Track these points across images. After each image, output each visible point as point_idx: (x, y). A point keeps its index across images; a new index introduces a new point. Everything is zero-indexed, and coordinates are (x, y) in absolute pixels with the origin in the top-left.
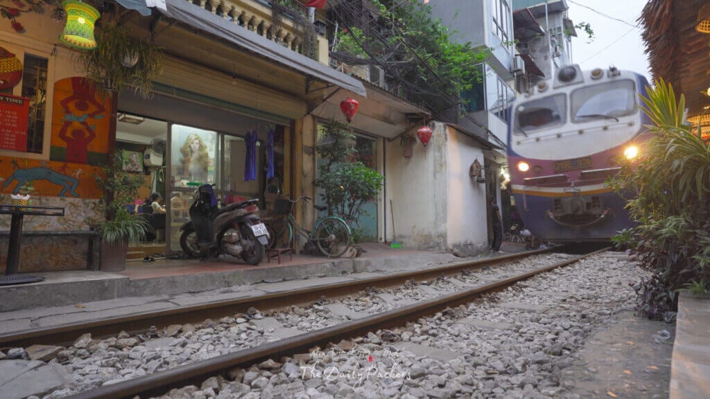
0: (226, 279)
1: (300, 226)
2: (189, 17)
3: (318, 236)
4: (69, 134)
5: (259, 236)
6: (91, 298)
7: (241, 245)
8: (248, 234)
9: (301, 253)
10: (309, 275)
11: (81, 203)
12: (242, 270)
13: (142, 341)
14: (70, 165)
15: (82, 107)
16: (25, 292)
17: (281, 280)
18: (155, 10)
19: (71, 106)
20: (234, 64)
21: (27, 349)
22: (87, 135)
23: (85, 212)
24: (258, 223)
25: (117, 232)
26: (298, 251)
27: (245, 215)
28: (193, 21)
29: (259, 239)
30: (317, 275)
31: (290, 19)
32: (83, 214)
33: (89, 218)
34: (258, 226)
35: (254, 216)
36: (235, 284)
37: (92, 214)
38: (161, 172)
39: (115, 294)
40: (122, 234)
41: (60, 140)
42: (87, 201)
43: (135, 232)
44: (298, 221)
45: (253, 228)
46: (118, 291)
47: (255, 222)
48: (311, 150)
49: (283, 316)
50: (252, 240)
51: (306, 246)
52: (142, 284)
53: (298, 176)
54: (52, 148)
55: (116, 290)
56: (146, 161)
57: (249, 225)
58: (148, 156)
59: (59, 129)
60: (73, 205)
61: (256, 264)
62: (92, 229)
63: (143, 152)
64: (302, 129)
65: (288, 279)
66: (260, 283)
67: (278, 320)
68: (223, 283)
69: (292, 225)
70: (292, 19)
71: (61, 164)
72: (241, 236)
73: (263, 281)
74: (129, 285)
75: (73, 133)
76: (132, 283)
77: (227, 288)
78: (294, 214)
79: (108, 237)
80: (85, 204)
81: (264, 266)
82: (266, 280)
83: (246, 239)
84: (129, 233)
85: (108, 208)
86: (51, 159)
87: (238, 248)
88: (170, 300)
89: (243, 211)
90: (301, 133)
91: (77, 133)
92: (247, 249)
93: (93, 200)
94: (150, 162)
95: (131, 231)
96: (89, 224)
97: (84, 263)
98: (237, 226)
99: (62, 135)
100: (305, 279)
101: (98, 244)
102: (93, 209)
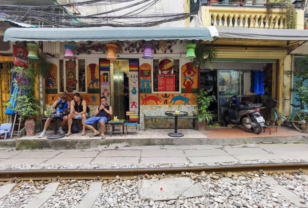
0: (245, 141)
1: (282, 113)
2: (228, 35)
3: (293, 120)
4: (186, 84)
5: (260, 123)
6: (197, 144)
7: (251, 125)
8: (254, 121)
9: (282, 125)
10: (288, 142)
11: (190, 107)
12: (252, 137)
13: (220, 177)
14: (187, 94)
15: (189, 73)
16: (180, 140)
17: (271, 143)
18: (214, 37)
19: (186, 73)
20: (246, 42)
21: (190, 173)
22: (191, 83)
23: (191, 109)
24: (260, 117)
25: (202, 118)
26: (279, 124)
27: (253, 112)
28: (229, 36)
29: (260, 124)
30: (293, 142)
31: (277, 7)
32: (191, 110)
33: (193, 112)
34: (259, 118)
35: (257, 113)
36: (248, 143)
37: (193, 110)
38: (212, 83)
39: (204, 143)
40: (204, 120)
41: (184, 86)
42: (192, 106)
43: (208, 118)
44: (280, 110)
45: (257, 119)
46: (205, 142)
47: (258, 116)
48: (289, 73)
49: (277, 177)
50: (256, 123)
51: (285, 122)
52: (213, 140)
53: (281, 87)
54: (182, 89)
55: (204, 142)
56: (207, 79)
57: (255, 117)
58: (207, 77)
59: (183, 82)
60: (188, 107)
61: (258, 134)
62: (194, 116)
63: (205, 75)
64: (283, 63)
65: (275, 142)
66: (260, 143)
67: (275, 179)
68: (243, 142)
69: (277, 113)
70: (279, 7)
71: (184, 94)
72: (251, 121)
73: (262, 143)
74: (208, 141)
75: (187, 83)
76: (209, 140)
77: (245, 145)
78: (278, 107)
79: (200, 120)
80: (191, 107)
81: (262, 135)
82: (263, 142)
83: (253, 122)
84: (207, 119)
85: (199, 110)
86: (182, 93)
87: (249, 126)
88: (223, 149)
89: (252, 111)
90: (283, 65)
91: (188, 83)
92: (254, 127)
93: (194, 105)
94: (208, 79)
95: (207, 118)
96: (193, 113)
97: (192, 127)
98: (249, 117)
99: (184, 84)
100: (285, 143)
101: (196, 122)
102: (194, 108)
